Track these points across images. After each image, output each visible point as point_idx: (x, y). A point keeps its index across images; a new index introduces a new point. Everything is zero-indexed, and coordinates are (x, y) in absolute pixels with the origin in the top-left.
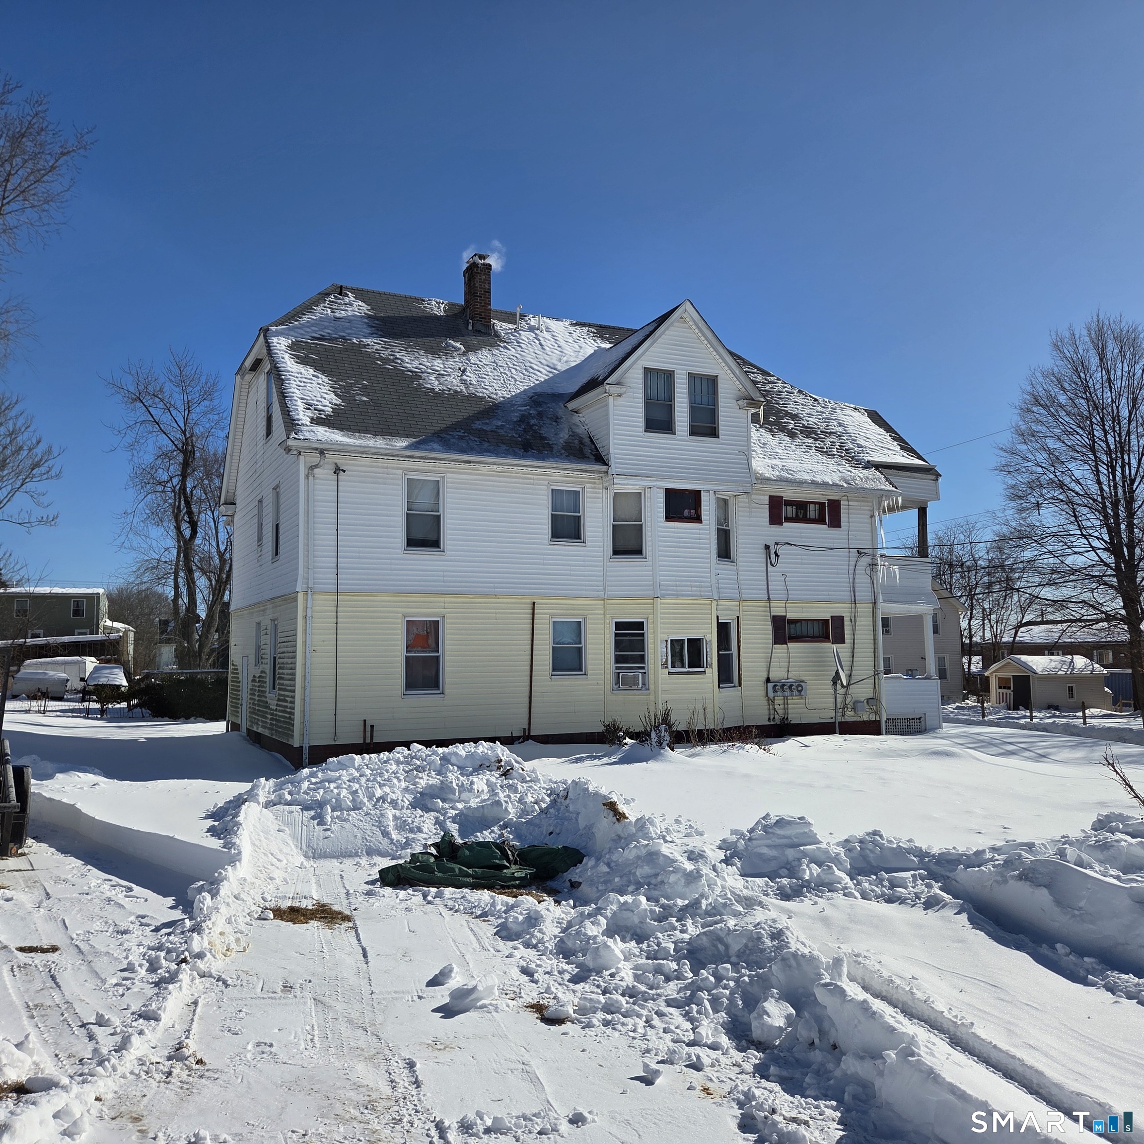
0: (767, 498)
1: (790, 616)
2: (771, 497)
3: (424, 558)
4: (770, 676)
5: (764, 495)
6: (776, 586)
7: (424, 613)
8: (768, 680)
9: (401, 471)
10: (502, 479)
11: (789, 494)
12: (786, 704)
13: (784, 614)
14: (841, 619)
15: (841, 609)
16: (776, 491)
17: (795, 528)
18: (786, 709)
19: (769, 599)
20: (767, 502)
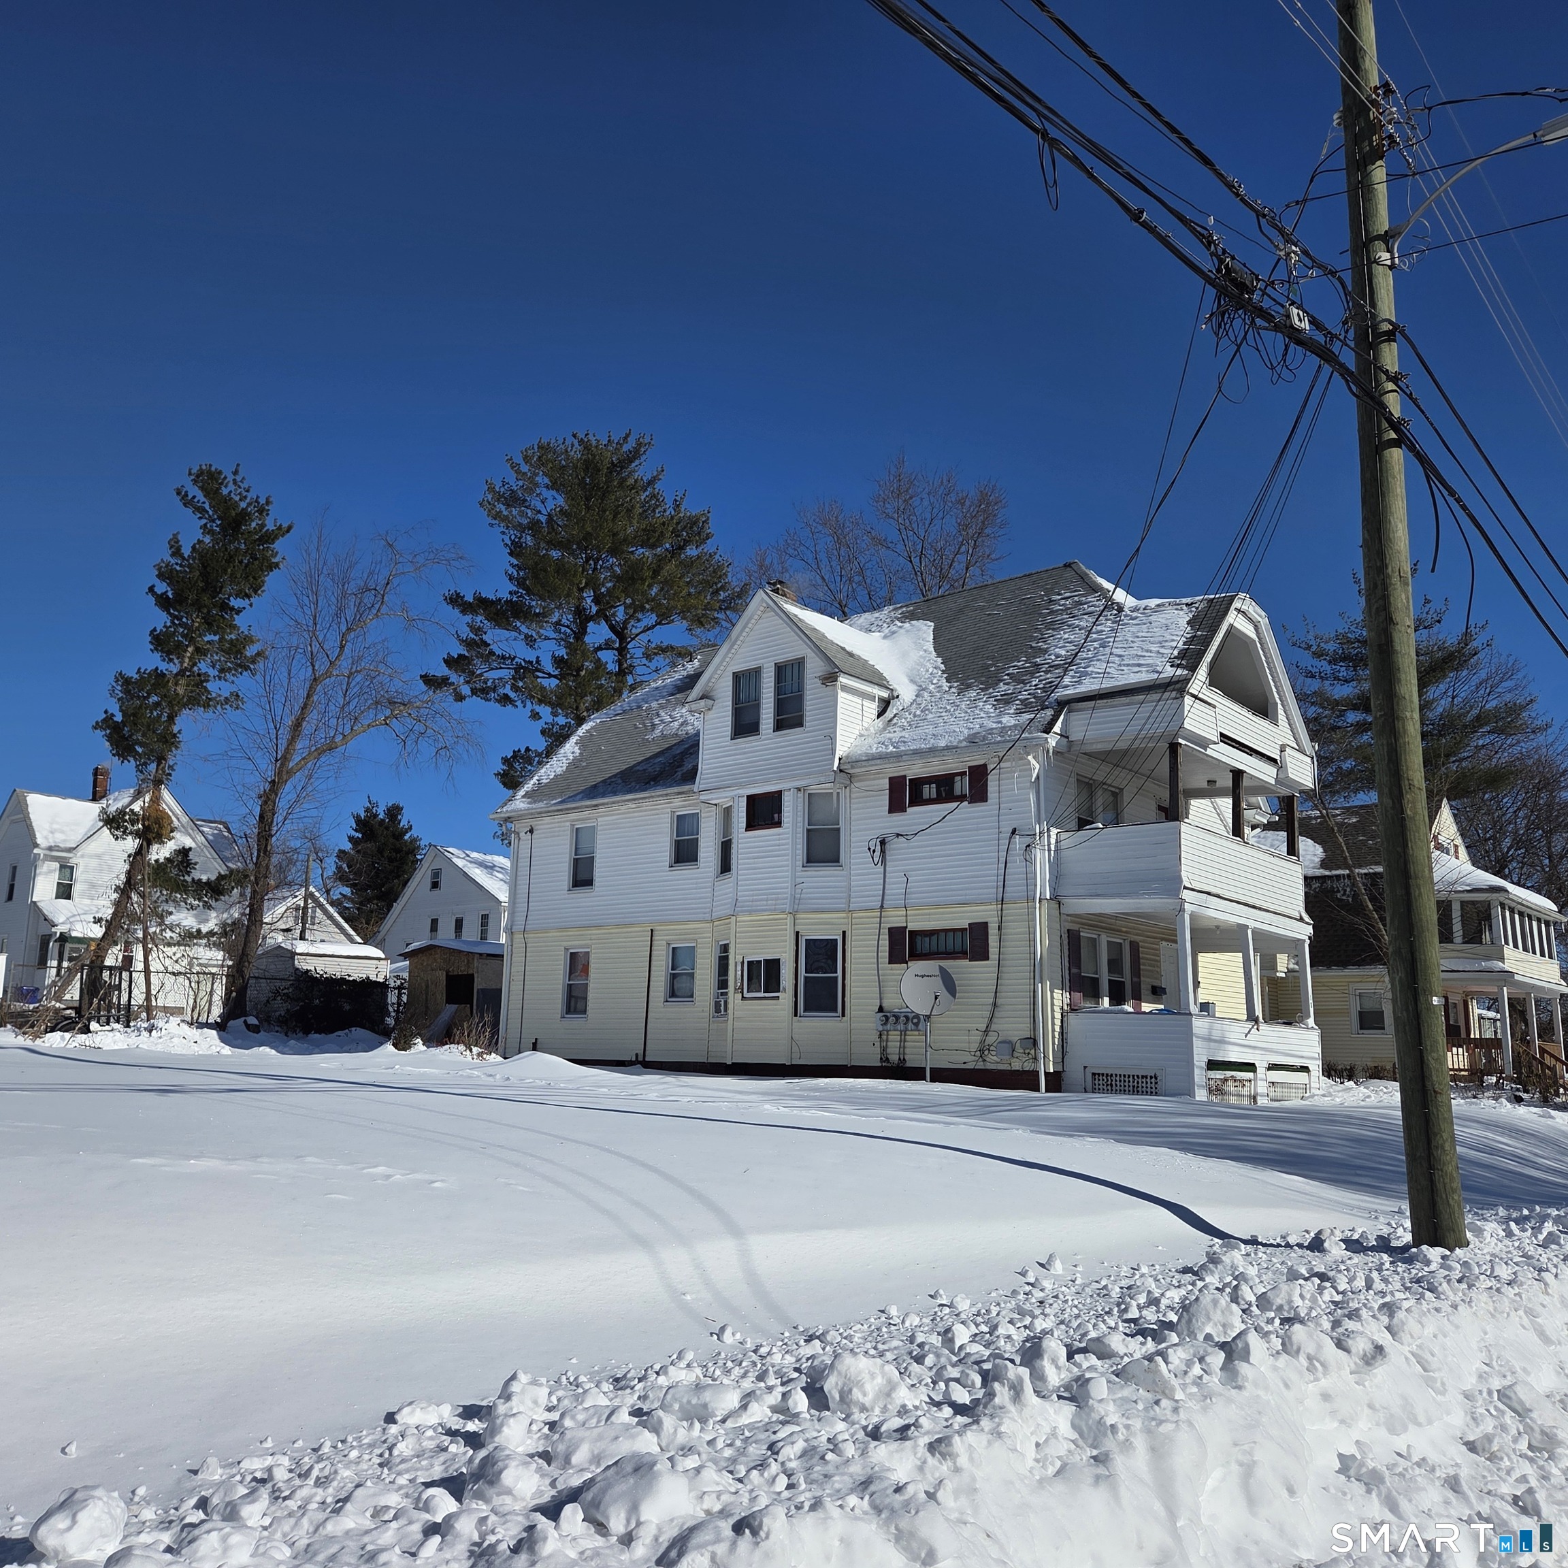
0: (887, 781)
1: (912, 926)
2: (890, 779)
3: (582, 894)
4: (884, 1005)
5: (883, 778)
6: (895, 889)
7: (578, 946)
8: (881, 1009)
9: (568, 824)
10: (636, 814)
11: (915, 770)
12: (903, 1041)
13: (904, 925)
14: (984, 926)
15: (985, 913)
16: (896, 770)
17: (921, 813)
18: (903, 1047)
19: (882, 907)
20: (887, 786)
